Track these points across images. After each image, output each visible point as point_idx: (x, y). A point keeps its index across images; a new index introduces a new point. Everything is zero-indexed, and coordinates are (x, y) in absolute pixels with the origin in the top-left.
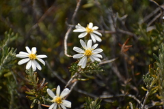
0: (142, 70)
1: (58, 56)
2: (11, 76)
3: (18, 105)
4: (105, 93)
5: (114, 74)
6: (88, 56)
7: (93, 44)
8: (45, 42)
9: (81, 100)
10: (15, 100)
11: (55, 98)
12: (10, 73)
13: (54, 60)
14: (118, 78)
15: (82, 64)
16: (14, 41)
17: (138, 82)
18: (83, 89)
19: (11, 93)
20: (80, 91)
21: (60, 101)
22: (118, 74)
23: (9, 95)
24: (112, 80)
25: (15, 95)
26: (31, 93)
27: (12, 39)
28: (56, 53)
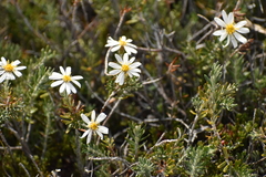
0: (191, 92)
1: (99, 75)
2: (48, 97)
3: (55, 128)
4: (149, 116)
5: (160, 96)
6: (125, 72)
7: (130, 57)
8: (85, 60)
9: (123, 123)
10: (52, 123)
11: (90, 124)
12: (47, 94)
13: (95, 80)
14: (164, 100)
15: (120, 80)
16: (51, 59)
17: (186, 105)
18: (126, 112)
19: (48, 115)
20: (123, 114)
21: (95, 127)
22: (164, 96)
23: (45, 117)
24: (157, 102)
25: (51, 118)
26: (67, 117)
27: (49, 57)
28: (97, 72)
